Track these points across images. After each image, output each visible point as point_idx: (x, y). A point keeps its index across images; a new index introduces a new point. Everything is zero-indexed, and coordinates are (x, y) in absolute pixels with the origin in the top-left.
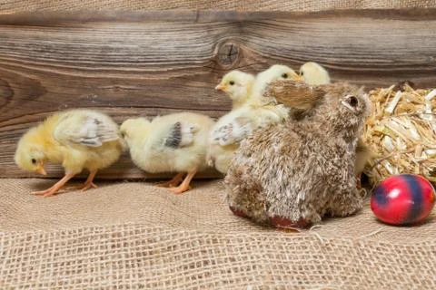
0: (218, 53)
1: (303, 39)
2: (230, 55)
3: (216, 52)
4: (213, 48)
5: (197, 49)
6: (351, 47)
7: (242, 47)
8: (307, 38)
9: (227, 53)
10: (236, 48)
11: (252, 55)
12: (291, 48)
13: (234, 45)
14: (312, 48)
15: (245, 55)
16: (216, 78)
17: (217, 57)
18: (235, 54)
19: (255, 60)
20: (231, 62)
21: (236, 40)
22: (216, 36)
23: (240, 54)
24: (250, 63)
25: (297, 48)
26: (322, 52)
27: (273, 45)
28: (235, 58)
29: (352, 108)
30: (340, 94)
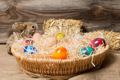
0: (9, 8)
1: (33, 3)
2: (12, 9)
3: (8, 8)
4: (8, 7)
5: (3, 7)
6: (46, 5)
7: (16, 6)
8: (34, 3)
9: (11, 8)
10: (14, 6)
11: (18, 8)
12: (29, 6)
13: (13, 6)
14: (35, 6)
15: (16, 8)
16: (8, 15)
17: (9, 9)
18: (13, 8)
19: (19, 10)
20: (13, 10)
21: (14, 4)
22: (8, 3)
23: (15, 8)
24: (18, 11)
25: (31, 6)
26: (38, 7)
27: (24, 5)
28: (14, 9)
29: (33, 29)
30: (30, 25)
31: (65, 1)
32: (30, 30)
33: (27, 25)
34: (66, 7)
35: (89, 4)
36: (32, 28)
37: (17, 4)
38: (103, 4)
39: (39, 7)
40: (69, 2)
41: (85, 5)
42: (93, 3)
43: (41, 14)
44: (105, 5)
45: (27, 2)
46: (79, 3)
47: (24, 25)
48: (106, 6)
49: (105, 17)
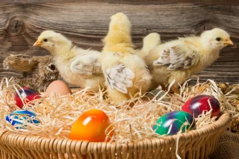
0: (9, 26)
1: (63, 16)
2: (16, 27)
3: (7, 25)
4: (6, 22)
6: (94, 22)
7: (25, 21)
8: (66, 16)
9: (15, 25)
10: (20, 22)
11: (30, 27)
12: (55, 22)
13: (20, 20)
14: (69, 22)
15: (26, 27)
16: (6, 42)
17: (8, 28)
18: (19, 26)
19: (32, 30)
20: (17, 31)
21: (21, 17)
22: (8, 14)
23: (23, 26)
24: (28, 32)
25: (59, 23)
26: (75, 25)
27: (44, 20)
28: (19, 29)
29: (52, 71)
30: (46, 63)
31: (139, 14)
32: (45, 75)
33: (38, 63)
34: (140, 27)
35: (194, 22)
36: (50, 70)
37: (27, 16)
38: (230, 22)
39: (78, 24)
40: (147, 16)
41: (185, 24)
42: (204, 19)
43: (81, 41)
44: (232, 25)
45: (52, 13)
46: (170, 19)
47: (30, 61)
48: (236, 27)
49: (232, 54)
